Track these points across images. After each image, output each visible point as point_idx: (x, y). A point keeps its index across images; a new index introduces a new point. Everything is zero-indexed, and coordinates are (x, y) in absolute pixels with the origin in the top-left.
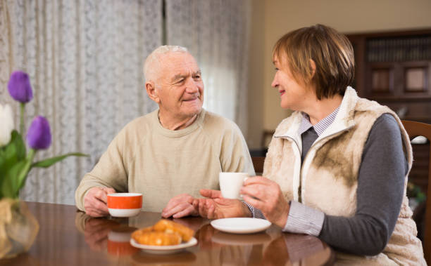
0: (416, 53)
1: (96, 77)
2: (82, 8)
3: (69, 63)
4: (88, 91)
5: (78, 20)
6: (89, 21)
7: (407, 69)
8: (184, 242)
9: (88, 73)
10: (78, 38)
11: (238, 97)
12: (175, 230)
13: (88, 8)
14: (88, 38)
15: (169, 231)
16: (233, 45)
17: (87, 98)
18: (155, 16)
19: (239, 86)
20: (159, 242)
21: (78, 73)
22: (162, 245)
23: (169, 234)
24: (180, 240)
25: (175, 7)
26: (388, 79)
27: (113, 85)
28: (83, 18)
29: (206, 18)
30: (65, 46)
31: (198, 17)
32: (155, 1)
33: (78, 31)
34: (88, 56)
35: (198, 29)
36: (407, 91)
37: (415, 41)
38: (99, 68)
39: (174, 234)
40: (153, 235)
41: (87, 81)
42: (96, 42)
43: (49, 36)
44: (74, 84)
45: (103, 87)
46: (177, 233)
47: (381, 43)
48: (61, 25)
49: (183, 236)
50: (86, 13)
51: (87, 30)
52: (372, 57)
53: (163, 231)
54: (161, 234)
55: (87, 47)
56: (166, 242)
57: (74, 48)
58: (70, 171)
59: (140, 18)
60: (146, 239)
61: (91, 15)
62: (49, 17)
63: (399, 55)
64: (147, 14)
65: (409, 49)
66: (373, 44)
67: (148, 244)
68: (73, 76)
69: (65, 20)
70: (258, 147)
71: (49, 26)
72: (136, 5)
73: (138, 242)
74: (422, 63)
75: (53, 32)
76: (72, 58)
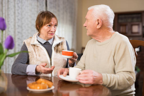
0: (135, 20)
1: (21, 27)
2: (16, 2)
3: (11, 22)
4: (18, 32)
5: (15, 6)
6: (19, 7)
7: (132, 25)
8: (49, 88)
9: (18, 26)
10: (15, 13)
11: (73, 35)
12: (45, 83)
13: (18, 2)
14: (18, 13)
15: (43, 83)
16: (71, 17)
17: (18, 35)
18: (43, 6)
19: (73, 32)
20: (38, 88)
21: (15, 26)
22: (40, 89)
23: (43, 85)
24: (47, 87)
25: (50, 3)
26: (125, 29)
27: (28, 30)
28: (16, 6)
29: (61, 7)
30: (10, 16)
31: (59, 6)
32: (43, 0)
33: (15, 10)
34: (19, 20)
35: (59, 11)
36: (132, 33)
37: (135, 16)
38: (22, 24)
39: (45, 84)
40: (36, 85)
41: (18, 28)
42: (21, 14)
43: (4, 12)
44: (13, 30)
45: (24, 31)
46: (46, 84)
47: (123, 16)
48: (8, 8)
49: (49, 85)
50: (18, 4)
51: (18, 10)
52: (120, 21)
53: (41, 83)
54: (39, 85)
55: (18, 16)
56: (42, 88)
57: (13, 16)
58: (12, 62)
59: (38, 6)
60: (33, 87)
61: (20, 5)
62: (4, 5)
63: (129, 20)
64: (40, 5)
65: (133, 18)
66: (120, 16)
67: (34, 89)
68: (13, 27)
69: (10, 6)
70: (80, 53)
71: (4, 8)
72: (36, 2)
73: (30, 88)
74: (137, 23)
75: (5, 10)
76: (13, 20)
